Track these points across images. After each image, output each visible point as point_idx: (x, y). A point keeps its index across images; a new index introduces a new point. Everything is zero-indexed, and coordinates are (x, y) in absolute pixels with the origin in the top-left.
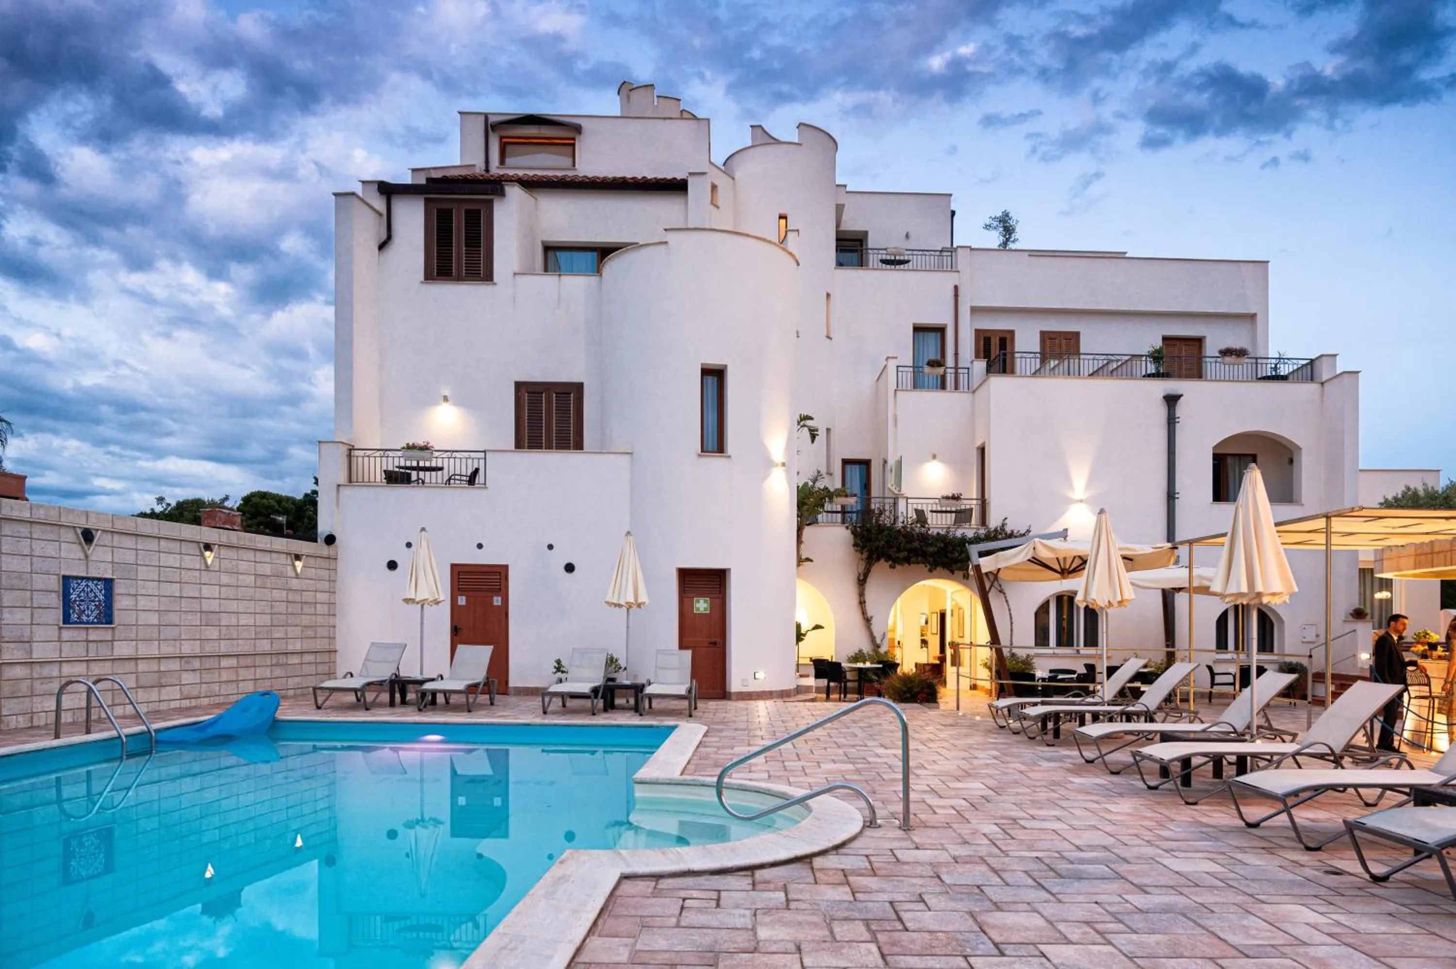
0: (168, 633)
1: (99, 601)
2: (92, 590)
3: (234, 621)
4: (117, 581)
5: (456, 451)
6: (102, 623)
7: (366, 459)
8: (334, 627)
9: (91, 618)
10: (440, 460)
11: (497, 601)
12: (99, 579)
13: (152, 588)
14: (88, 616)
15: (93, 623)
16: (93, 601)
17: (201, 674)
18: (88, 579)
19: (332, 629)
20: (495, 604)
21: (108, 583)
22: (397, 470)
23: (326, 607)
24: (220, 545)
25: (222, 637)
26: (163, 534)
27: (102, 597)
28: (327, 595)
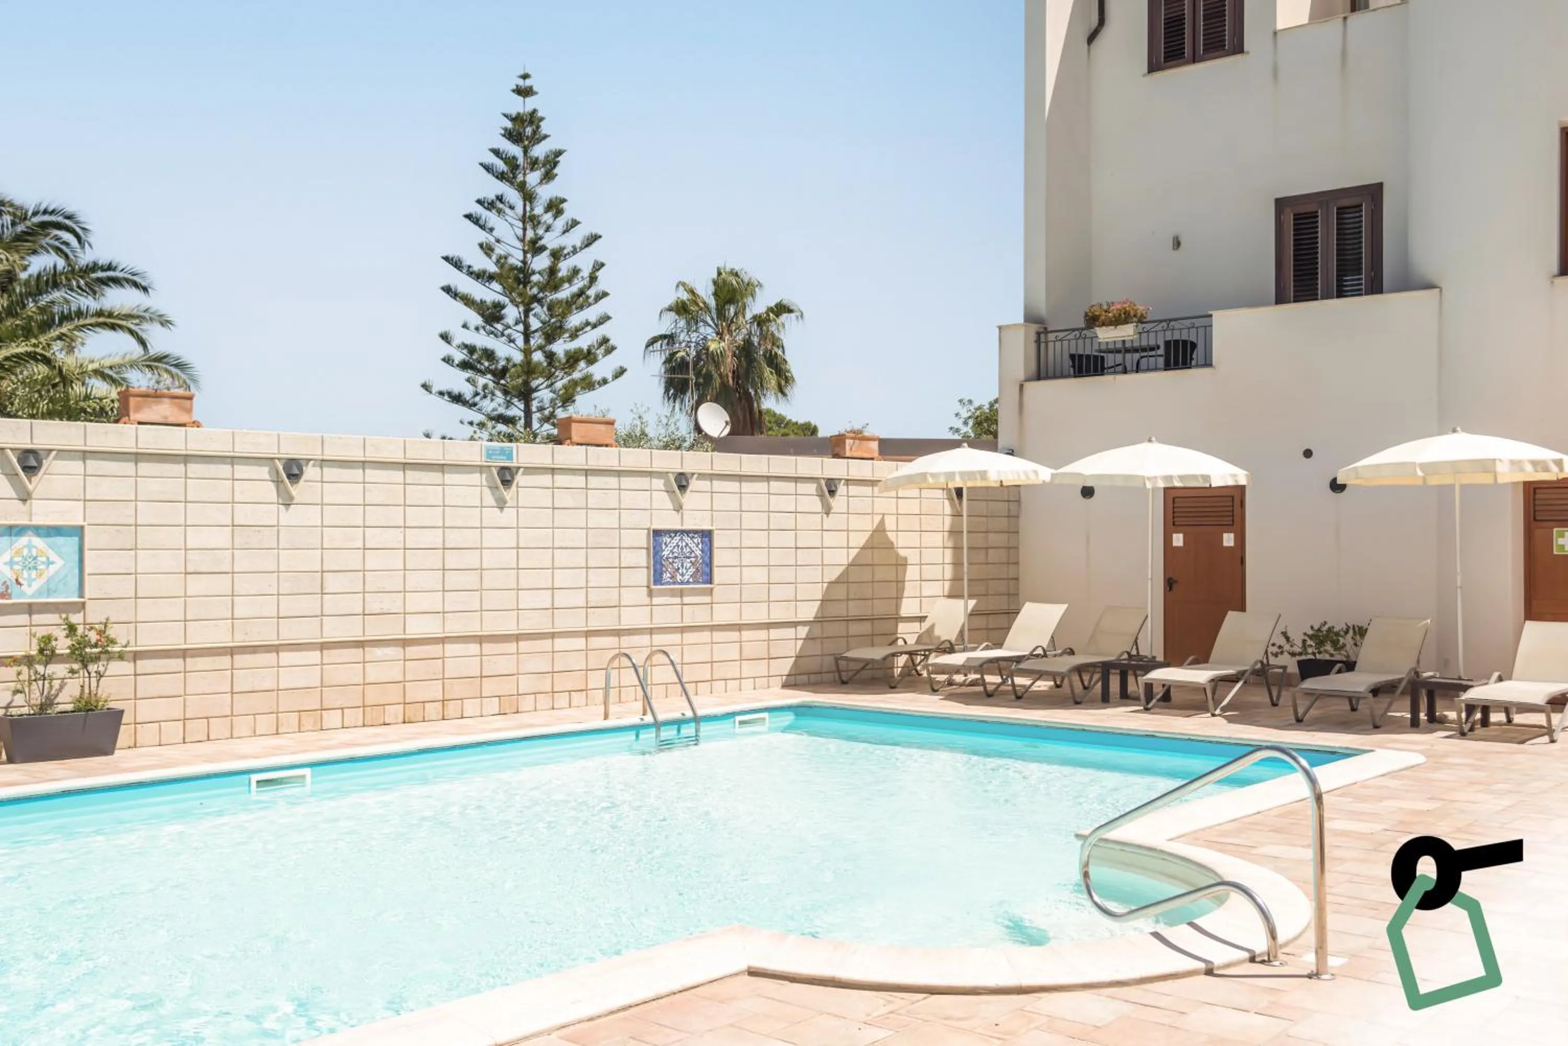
0: (778, 592)
1: (696, 557)
2: (687, 545)
3: (867, 577)
4: (716, 532)
5: (1176, 320)
6: (699, 583)
7: (1058, 344)
8: (1017, 579)
9: (686, 577)
10: (1152, 335)
11: (1229, 540)
12: (696, 532)
13: (760, 539)
14: (683, 575)
15: (688, 582)
16: (689, 558)
17: (822, 643)
18: (683, 532)
19: (1012, 583)
20: (1226, 544)
21: (707, 535)
22: (1097, 354)
23: (1003, 552)
24: (847, 480)
25: (851, 596)
26: (774, 472)
27: (698, 553)
28: (1005, 536)
